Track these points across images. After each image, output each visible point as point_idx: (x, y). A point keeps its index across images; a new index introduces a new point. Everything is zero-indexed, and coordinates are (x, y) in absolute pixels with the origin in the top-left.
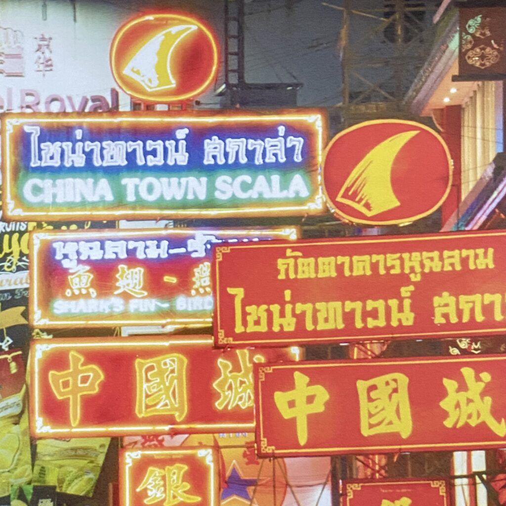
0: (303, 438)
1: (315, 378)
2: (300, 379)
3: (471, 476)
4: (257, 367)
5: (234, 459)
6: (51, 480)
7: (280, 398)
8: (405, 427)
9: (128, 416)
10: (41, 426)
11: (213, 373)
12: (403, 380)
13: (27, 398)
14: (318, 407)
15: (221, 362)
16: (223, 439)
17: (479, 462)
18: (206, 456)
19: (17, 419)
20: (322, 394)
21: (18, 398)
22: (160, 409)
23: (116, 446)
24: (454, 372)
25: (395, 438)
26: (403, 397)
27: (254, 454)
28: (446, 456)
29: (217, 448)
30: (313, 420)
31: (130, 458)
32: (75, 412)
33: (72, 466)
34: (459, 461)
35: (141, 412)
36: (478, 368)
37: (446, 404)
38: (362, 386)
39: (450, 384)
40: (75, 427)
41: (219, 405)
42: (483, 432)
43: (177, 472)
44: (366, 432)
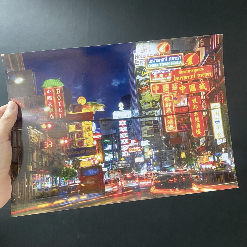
0: (183, 92)
1: (184, 85)
2: (182, 86)
3: (203, 95)
4: (177, 85)
5: (175, 96)
6: (154, 100)
7: (180, 88)
8: (195, 90)
9: (162, 92)
10: (152, 94)
11: (172, 86)
12: (194, 85)
13: (151, 90)
14: (185, 89)
15: (173, 84)
16: (173, 93)
17: (204, 93)
18: (172, 96)
19: (150, 93)
20: (185, 87)
21: (149, 91)
22: (166, 91)
23: (161, 95)
24: (200, 83)
25: (194, 91)
26: (195, 87)
27: (177, 95)
28: (200, 93)
29: (173, 94)
30: (184, 90)
31: (163, 96)
32: (156, 92)
33: (156, 98)
34: (202, 94)
35: (164, 91)
36: (203, 82)
37: (200, 87)
38: (190, 86)
39: (200, 85)
40: (156, 93)
41: (173, 90)
42: (204, 90)
43: (169, 98)
44: (190, 91)
